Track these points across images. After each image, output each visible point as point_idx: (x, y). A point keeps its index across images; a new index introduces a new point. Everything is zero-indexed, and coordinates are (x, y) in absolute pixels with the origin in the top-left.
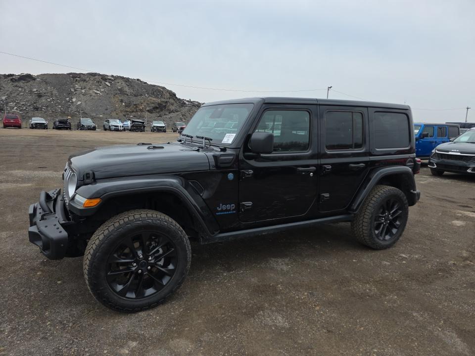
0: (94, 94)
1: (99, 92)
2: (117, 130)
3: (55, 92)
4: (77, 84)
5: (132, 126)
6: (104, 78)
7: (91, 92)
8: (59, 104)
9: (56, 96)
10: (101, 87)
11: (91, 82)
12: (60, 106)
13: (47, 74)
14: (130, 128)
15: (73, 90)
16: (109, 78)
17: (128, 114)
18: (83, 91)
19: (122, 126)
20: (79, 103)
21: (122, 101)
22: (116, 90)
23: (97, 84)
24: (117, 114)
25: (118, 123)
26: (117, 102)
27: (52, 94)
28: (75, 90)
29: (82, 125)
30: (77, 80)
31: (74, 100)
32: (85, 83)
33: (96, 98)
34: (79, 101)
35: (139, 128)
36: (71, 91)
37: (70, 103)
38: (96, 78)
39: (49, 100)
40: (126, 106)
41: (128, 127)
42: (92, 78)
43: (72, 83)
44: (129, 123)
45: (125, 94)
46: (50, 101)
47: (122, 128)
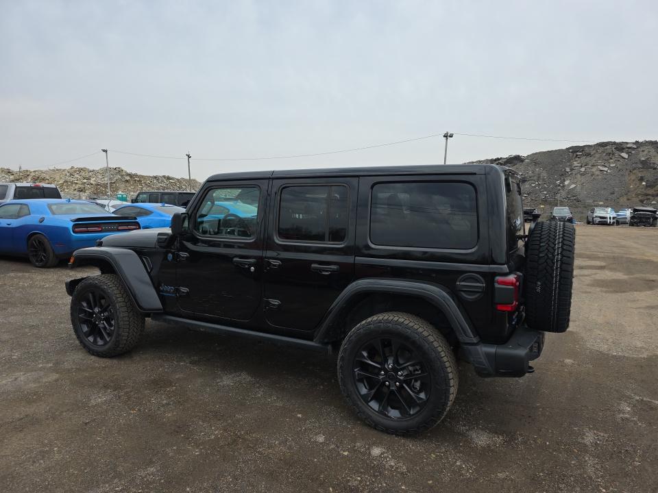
0: (598, 173)
1: (606, 169)
2: (603, 223)
3: (544, 174)
4: (576, 161)
5: (632, 218)
6: (620, 147)
7: (594, 170)
8: (545, 189)
9: (544, 180)
10: (611, 161)
11: (597, 155)
12: (545, 192)
13: (540, 153)
14: (628, 220)
15: (568, 170)
16: (628, 146)
17: (649, 199)
18: (583, 169)
19: (614, 218)
20: (573, 186)
21: (642, 179)
22: (636, 163)
23: (607, 157)
24: (628, 199)
25: (609, 213)
26: (634, 180)
27: (539, 177)
28: (572, 170)
29: (554, 216)
30: (577, 155)
31: (567, 183)
32: (588, 158)
33: (600, 177)
34: (573, 183)
35: (644, 220)
36: (565, 171)
37: (559, 188)
38: (606, 149)
39: (533, 185)
40: (647, 186)
41: (626, 218)
42: (601, 149)
43: (569, 161)
44: (628, 213)
45: (651, 168)
46: (535, 187)
47: (612, 221)
